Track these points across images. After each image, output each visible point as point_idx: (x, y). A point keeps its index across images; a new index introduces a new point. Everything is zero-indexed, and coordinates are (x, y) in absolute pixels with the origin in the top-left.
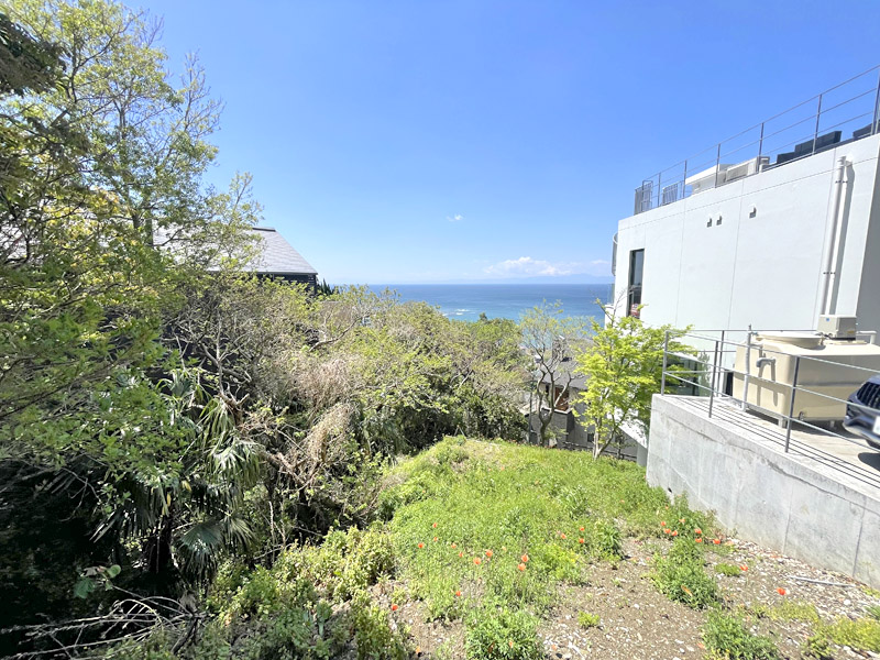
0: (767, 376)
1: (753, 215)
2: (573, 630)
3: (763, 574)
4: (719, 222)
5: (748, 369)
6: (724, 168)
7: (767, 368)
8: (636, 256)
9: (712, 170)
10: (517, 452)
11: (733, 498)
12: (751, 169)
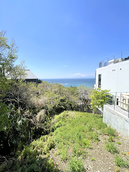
0: (124, 102)
1: (121, 69)
2: (90, 162)
3: (125, 143)
4: (115, 70)
5: (121, 101)
6: (115, 60)
7: (124, 101)
8: (100, 75)
9: (113, 60)
10: (78, 114)
11: (119, 126)
12: (120, 61)
